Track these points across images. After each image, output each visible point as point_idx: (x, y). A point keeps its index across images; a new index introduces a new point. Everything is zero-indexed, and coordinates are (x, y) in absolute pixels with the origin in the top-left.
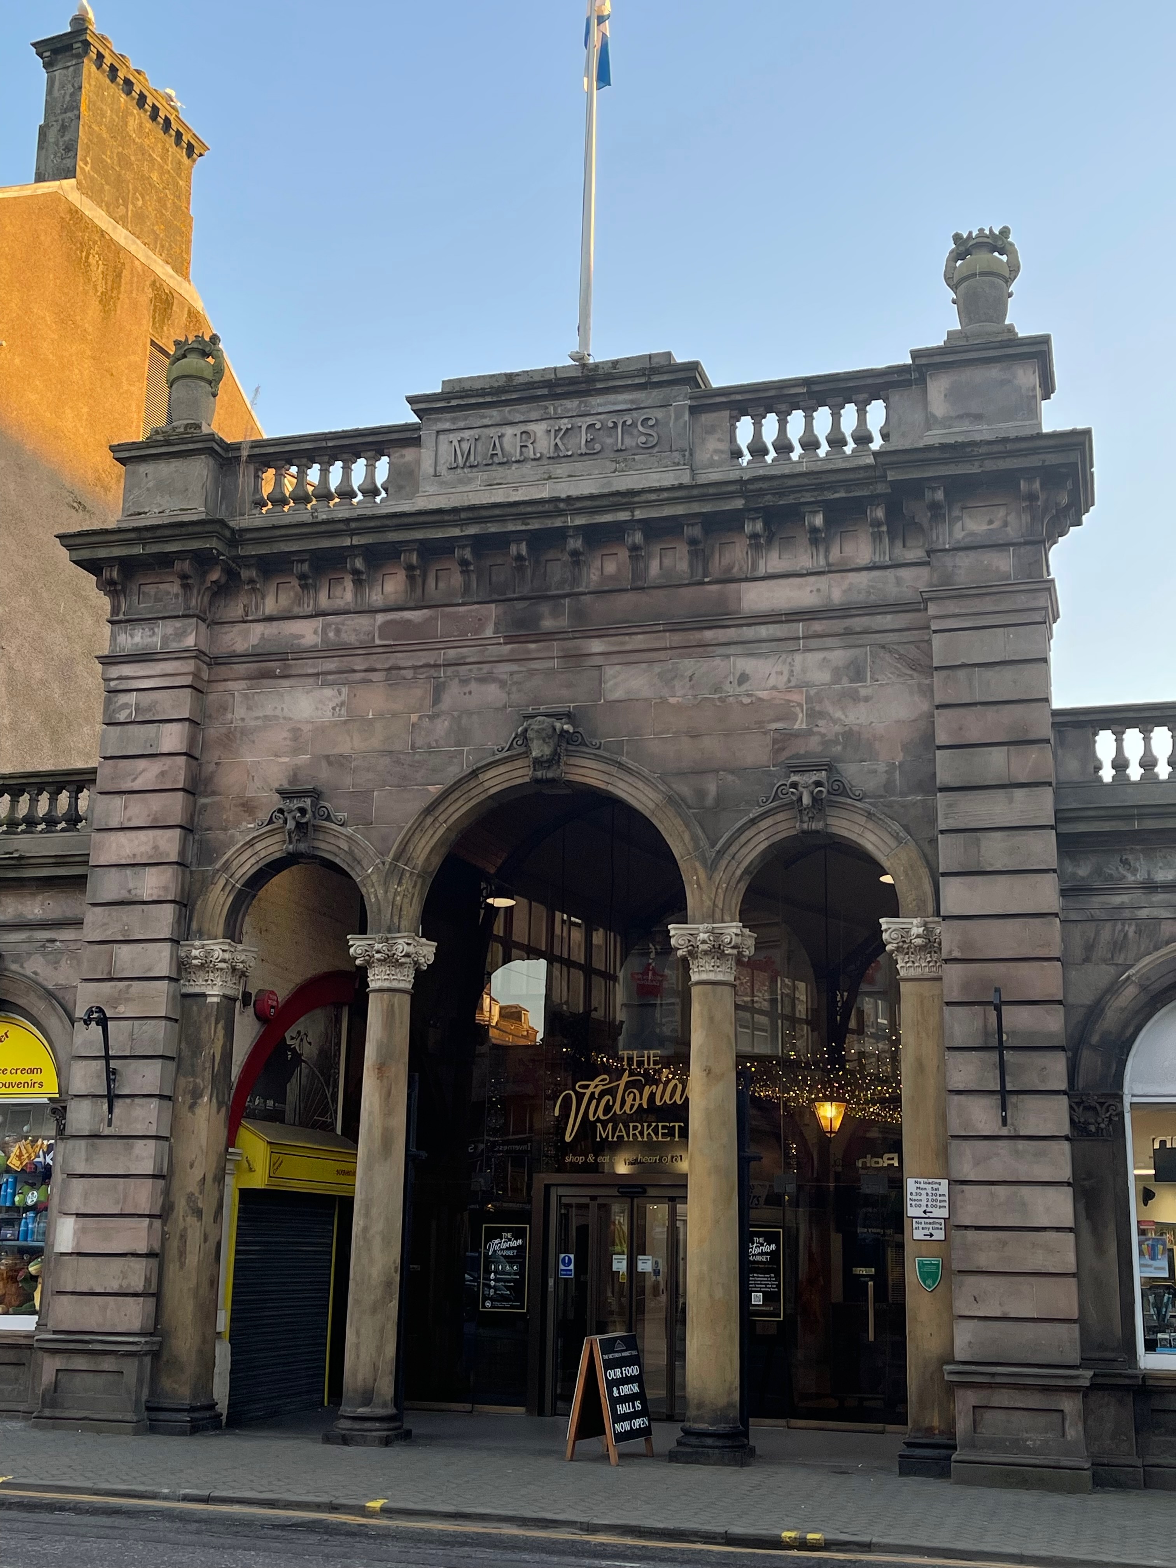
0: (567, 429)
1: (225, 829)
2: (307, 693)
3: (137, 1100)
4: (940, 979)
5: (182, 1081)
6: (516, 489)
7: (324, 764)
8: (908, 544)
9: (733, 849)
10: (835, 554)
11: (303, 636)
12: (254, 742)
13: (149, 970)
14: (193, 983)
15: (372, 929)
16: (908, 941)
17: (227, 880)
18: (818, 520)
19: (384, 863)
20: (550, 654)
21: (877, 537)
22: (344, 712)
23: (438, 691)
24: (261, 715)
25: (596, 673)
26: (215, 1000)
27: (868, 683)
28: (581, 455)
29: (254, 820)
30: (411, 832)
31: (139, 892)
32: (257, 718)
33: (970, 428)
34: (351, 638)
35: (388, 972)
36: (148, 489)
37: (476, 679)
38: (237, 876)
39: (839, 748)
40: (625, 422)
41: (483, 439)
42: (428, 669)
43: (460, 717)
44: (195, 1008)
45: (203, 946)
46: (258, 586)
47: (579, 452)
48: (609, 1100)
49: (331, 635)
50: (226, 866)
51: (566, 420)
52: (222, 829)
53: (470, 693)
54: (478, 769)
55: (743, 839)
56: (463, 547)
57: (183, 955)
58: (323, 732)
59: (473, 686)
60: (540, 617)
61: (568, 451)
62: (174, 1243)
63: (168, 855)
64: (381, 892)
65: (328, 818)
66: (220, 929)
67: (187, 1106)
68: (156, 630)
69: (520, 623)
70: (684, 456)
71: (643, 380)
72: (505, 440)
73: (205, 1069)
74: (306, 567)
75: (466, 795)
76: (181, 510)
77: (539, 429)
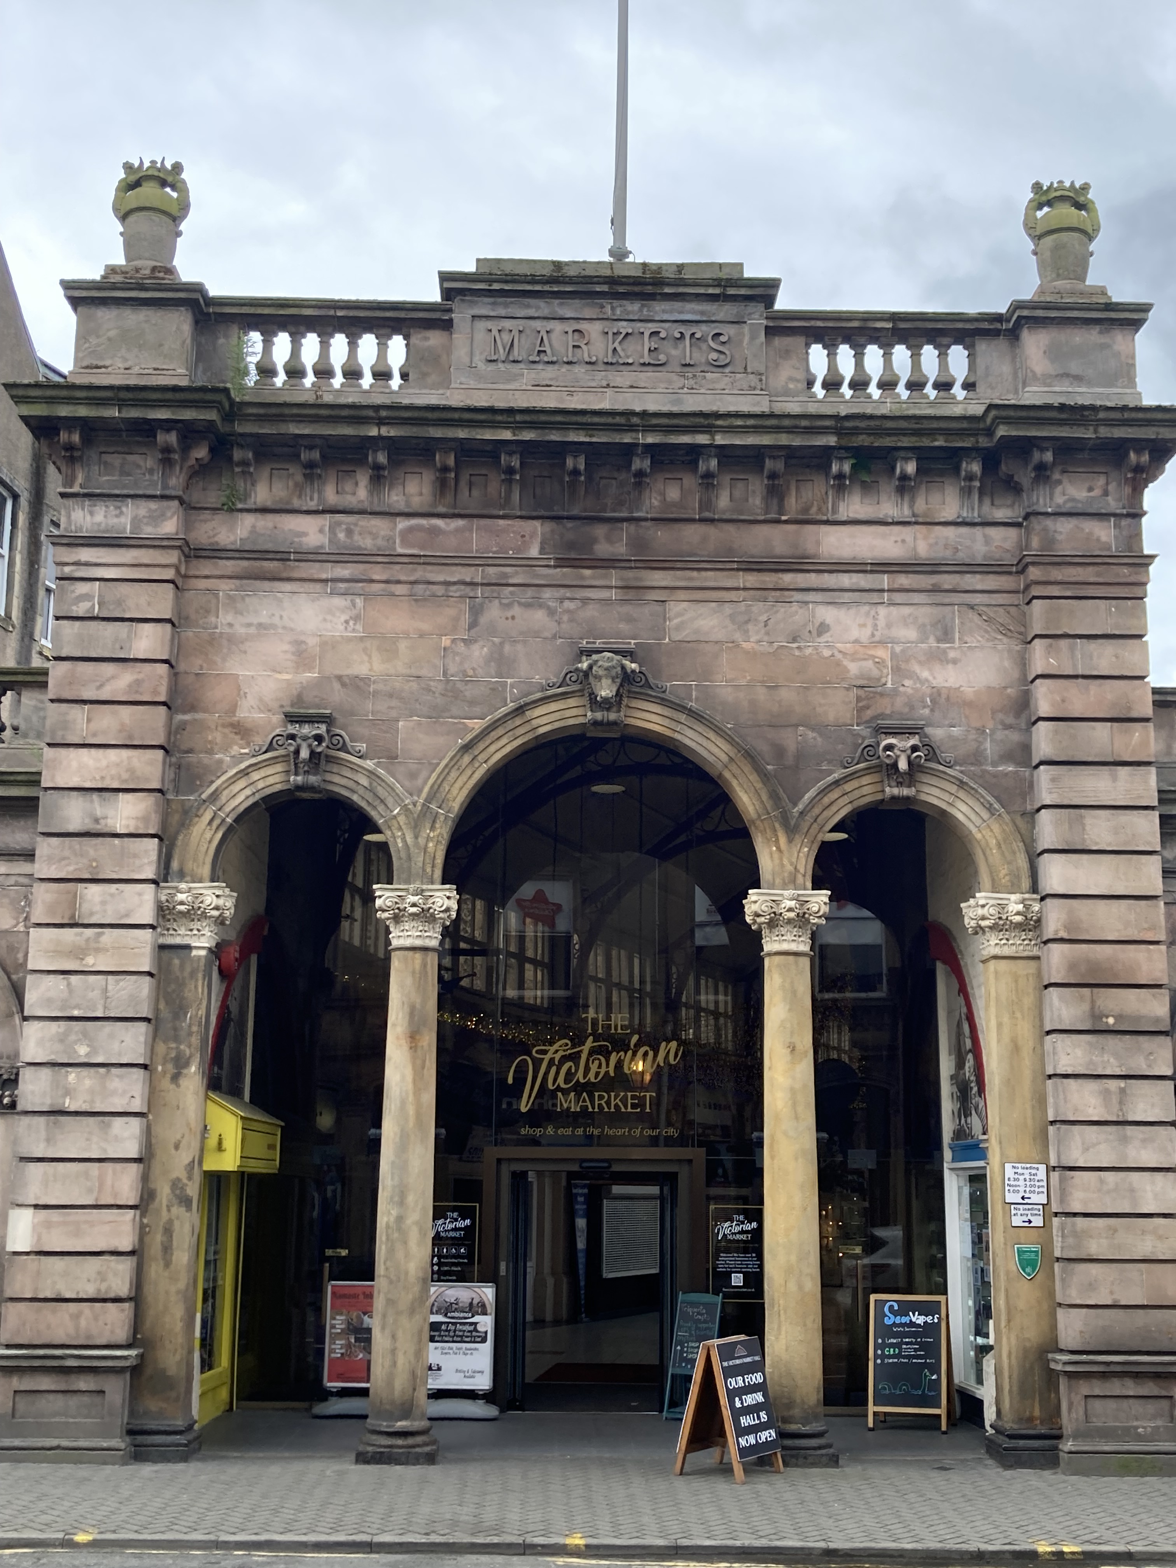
0: (627, 334)
1: (210, 752)
2: (313, 601)
3: (114, 1071)
4: (1038, 958)
5: (161, 1048)
6: (571, 394)
7: (337, 686)
8: (996, 503)
9: (816, 811)
10: (920, 505)
11: (305, 534)
12: (245, 652)
13: (127, 915)
14: (171, 932)
15: (399, 878)
16: (1004, 917)
17: (215, 813)
18: (911, 468)
19: (415, 805)
20: (608, 583)
21: (966, 492)
22: (359, 627)
23: (476, 612)
24: (255, 622)
25: (657, 608)
26: (203, 953)
27: (957, 645)
28: (644, 364)
29: (248, 744)
30: (447, 771)
31: (110, 822)
32: (249, 625)
33: (1070, 390)
34: (367, 543)
35: (421, 928)
36: (109, 339)
37: (520, 603)
38: (228, 809)
39: (927, 711)
40: (693, 334)
41: (528, 331)
42: (463, 587)
43: (502, 644)
44: (176, 962)
45: (189, 890)
46: (252, 469)
47: (642, 361)
48: (570, 1068)
49: (341, 536)
50: (215, 796)
51: (624, 324)
52: (206, 752)
53: (513, 618)
54: (527, 704)
55: (826, 800)
56: (511, 454)
57: (163, 898)
58: (333, 648)
59: (516, 610)
60: (595, 541)
61: (628, 357)
62: (157, 1239)
63: (147, 780)
64: (409, 839)
65: (344, 748)
66: (206, 870)
67: (169, 1076)
68: (124, 509)
69: (571, 546)
70: (761, 380)
71: (717, 291)
72: (553, 336)
73: (190, 1034)
74: (316, 455)
75: (510, 733)
76: (155, 369)
77: (594, 329)
